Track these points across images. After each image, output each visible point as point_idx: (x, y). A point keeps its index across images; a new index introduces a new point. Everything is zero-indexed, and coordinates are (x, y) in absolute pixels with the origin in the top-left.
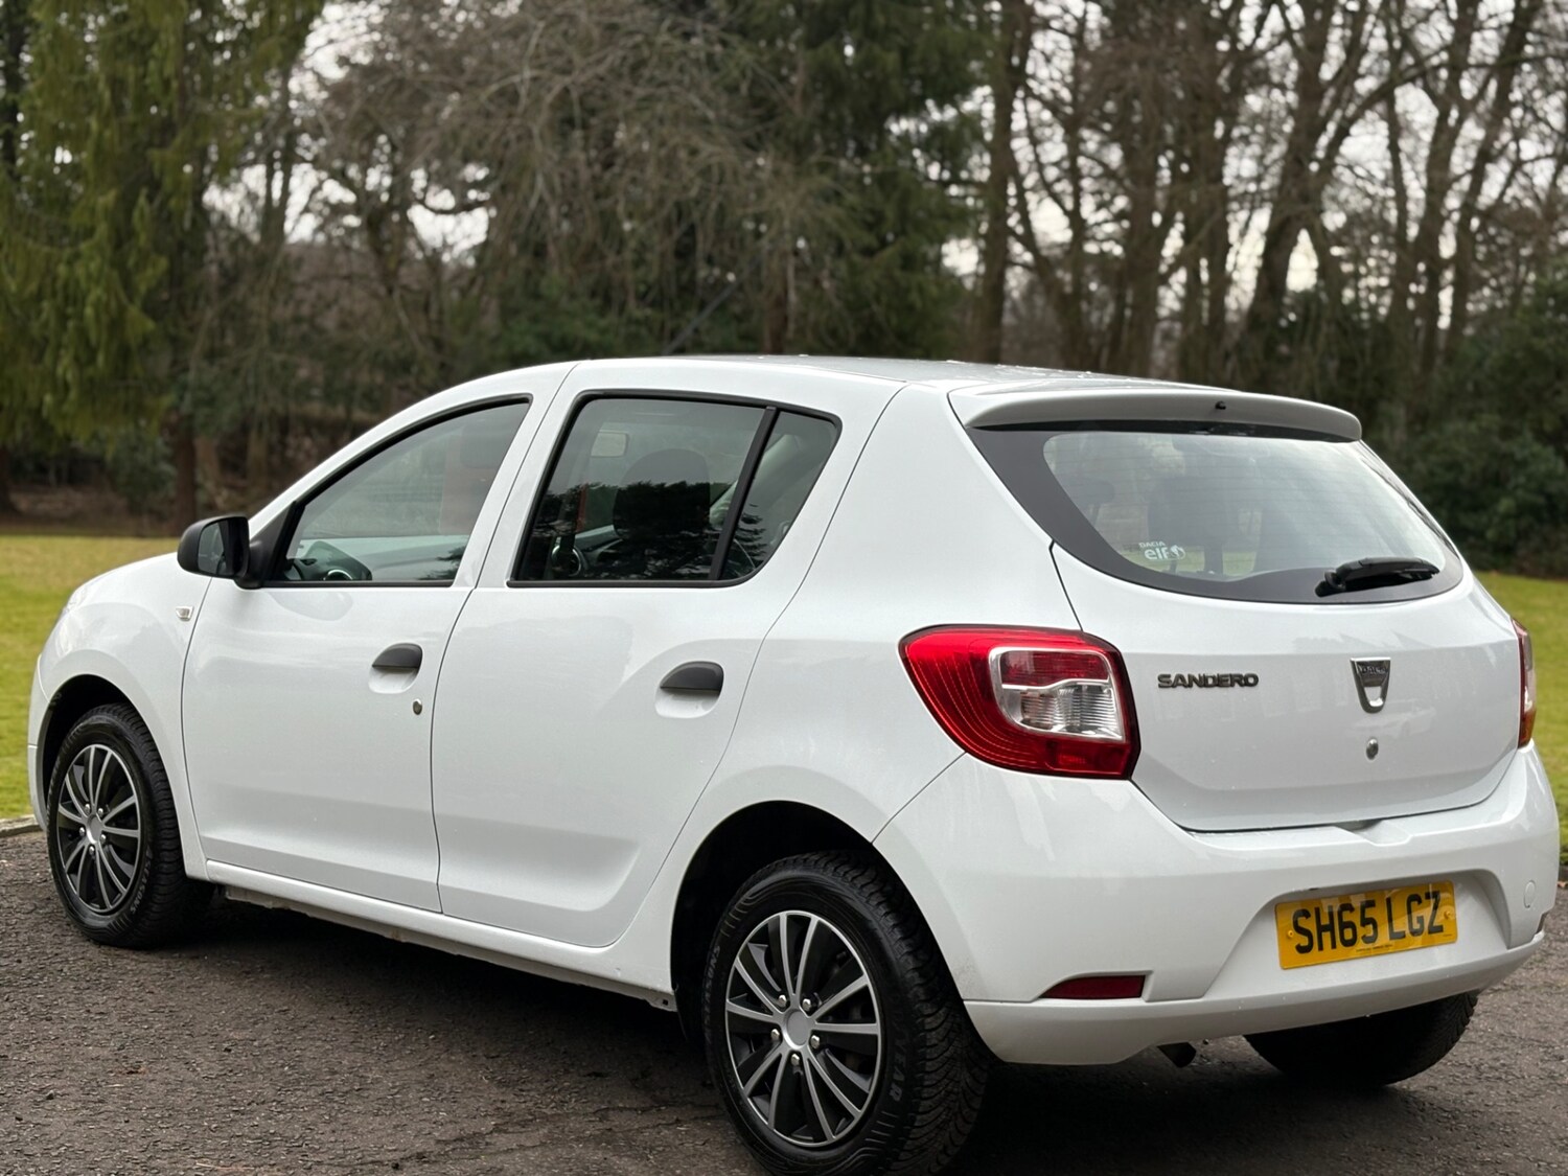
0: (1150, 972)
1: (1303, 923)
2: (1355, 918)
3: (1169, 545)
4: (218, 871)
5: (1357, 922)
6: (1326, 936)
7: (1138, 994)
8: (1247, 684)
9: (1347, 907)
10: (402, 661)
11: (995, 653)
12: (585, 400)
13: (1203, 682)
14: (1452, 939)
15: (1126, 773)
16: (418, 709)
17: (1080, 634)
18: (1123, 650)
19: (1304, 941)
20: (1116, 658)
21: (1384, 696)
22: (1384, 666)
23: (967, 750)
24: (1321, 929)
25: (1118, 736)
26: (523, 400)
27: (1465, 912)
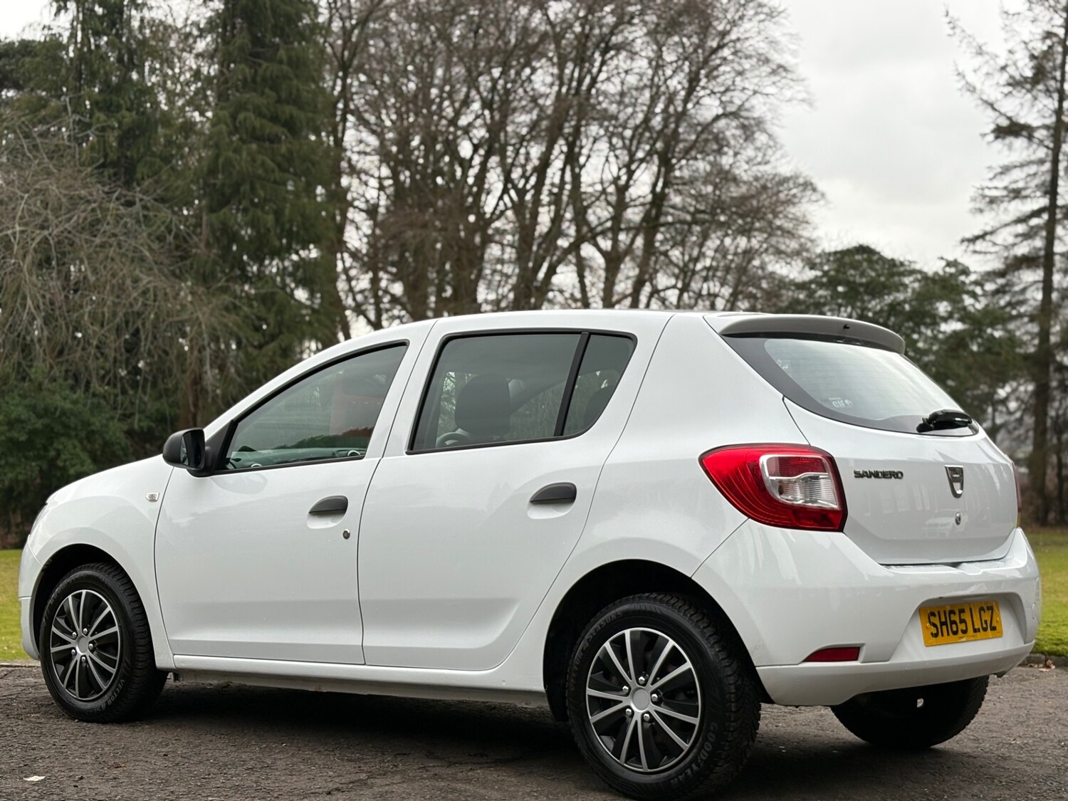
0: (863, 645)
1: (933, 619)
2: (956, 618)
3: (844, 399)
4: (183, 661)
5: (958, 621)
6: (944, 627)
7: (856, 659)
8: (897, 477)
9: (952, 612)
10: (333, 507)
11: (764, 460)
12: (448, 340)
13: (876, 475)
14: (1000, 635)
15: (840, 529)
16: (347, 535)
17: (809, 446)
18: (835, 456)
19: (934, 631)
20: (831, 459)
21: (962, 488)
22: (960, 471)
23: (749, 517)
24: (942, 624)
25: (836, 506)
26: (403, 344)
27: (1005, 620)
